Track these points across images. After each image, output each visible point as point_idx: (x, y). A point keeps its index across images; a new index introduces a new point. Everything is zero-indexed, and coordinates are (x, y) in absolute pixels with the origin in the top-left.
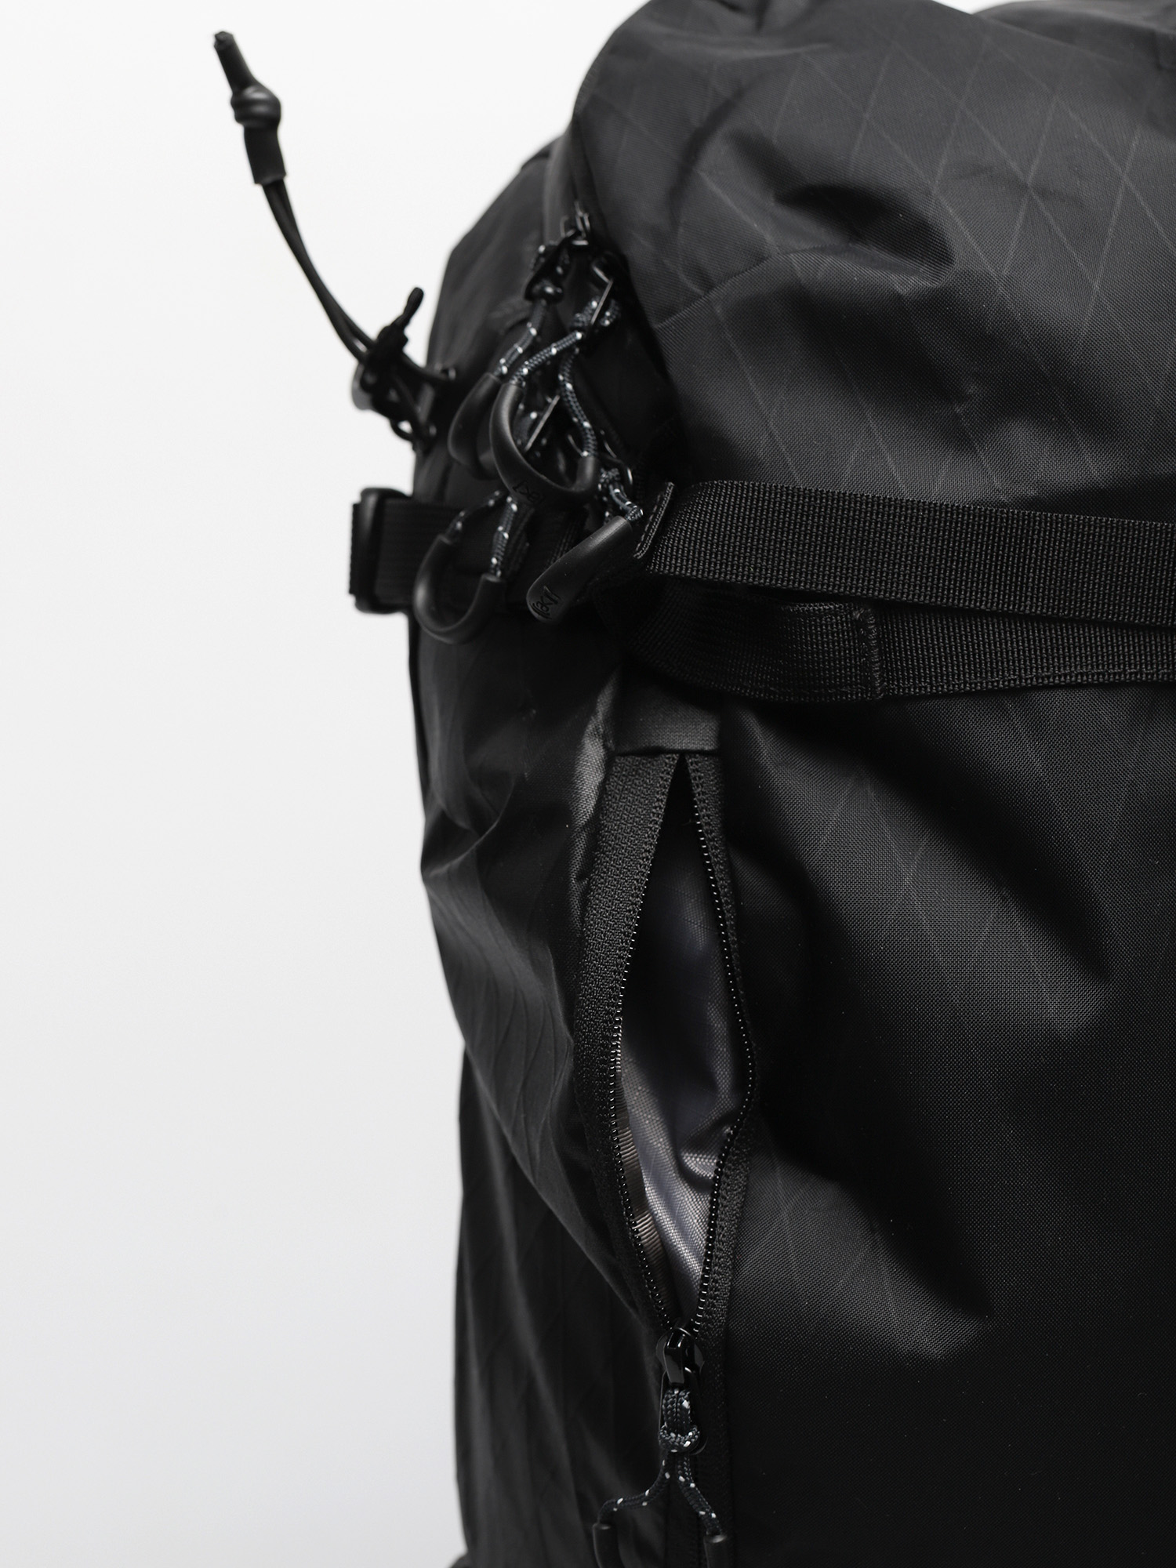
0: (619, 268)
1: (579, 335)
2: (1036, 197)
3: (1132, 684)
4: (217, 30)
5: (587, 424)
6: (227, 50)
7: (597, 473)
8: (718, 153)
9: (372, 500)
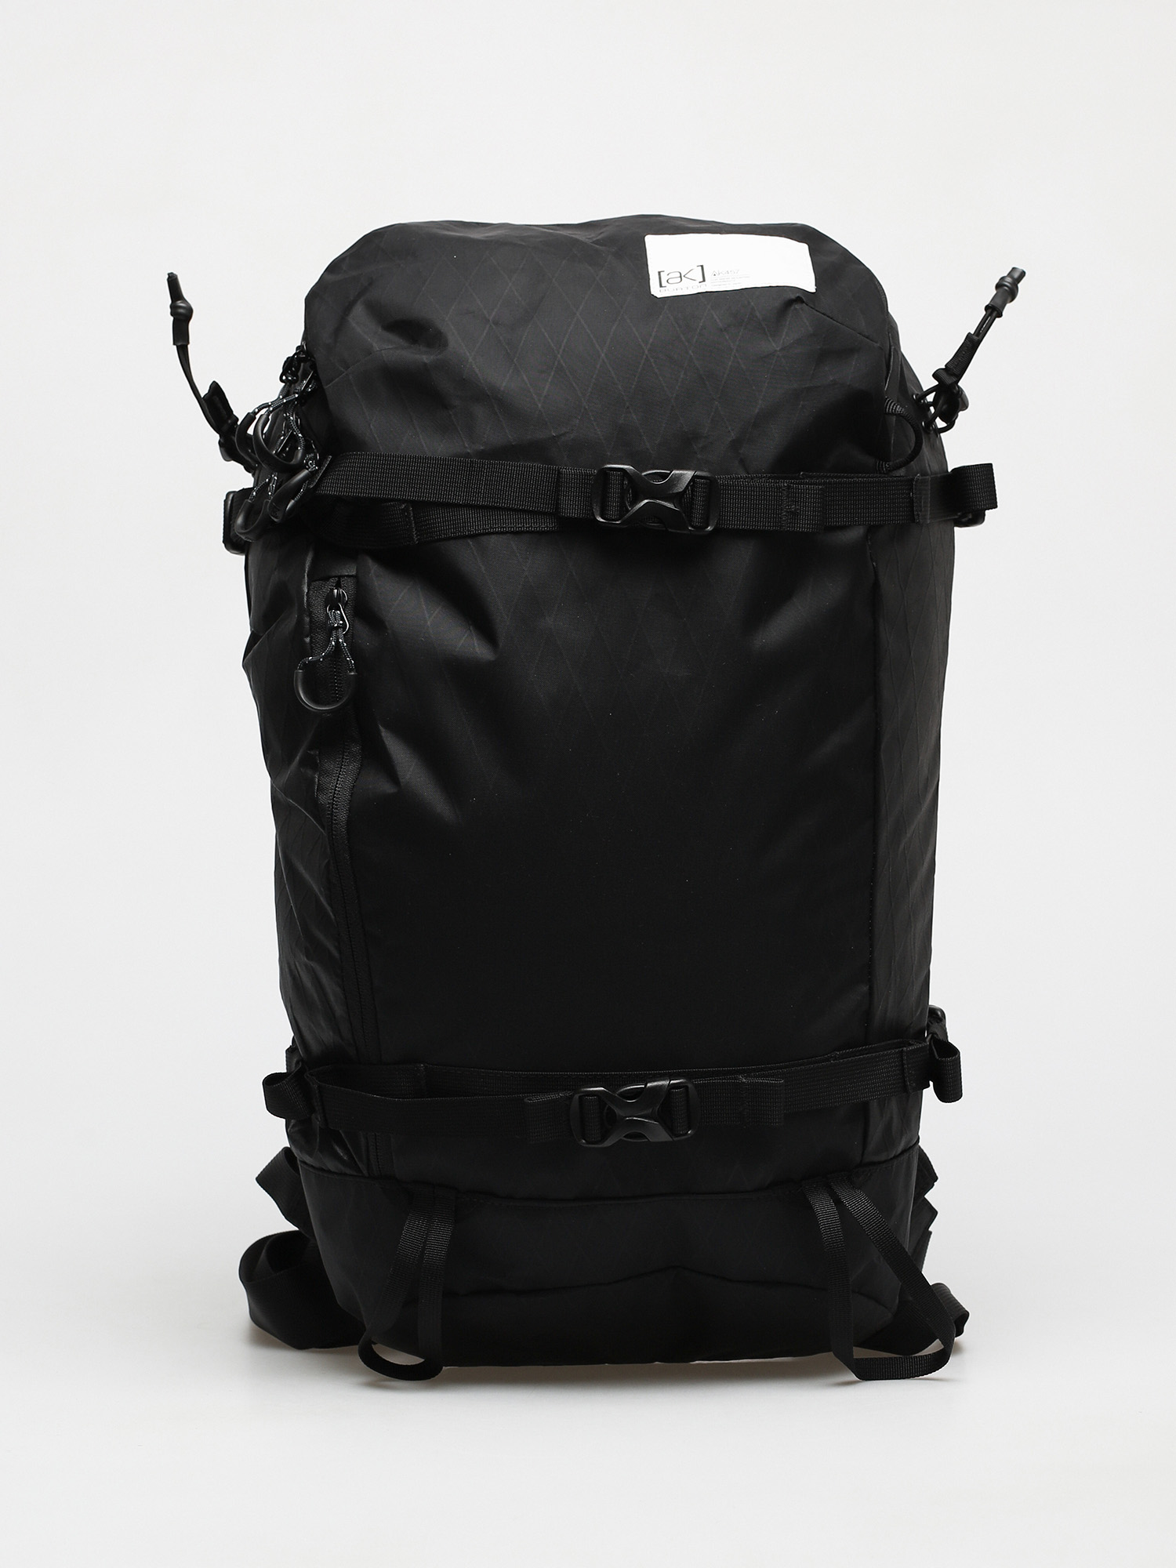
0: (314, 367)
1: (297, 396)
2: (493, 325)
3: (528, 532)
4: (170, 272)
5: (300, 435)
6: (173, 282)
7: (304, 456)
8: (359, 310)
9: (231, 496)
